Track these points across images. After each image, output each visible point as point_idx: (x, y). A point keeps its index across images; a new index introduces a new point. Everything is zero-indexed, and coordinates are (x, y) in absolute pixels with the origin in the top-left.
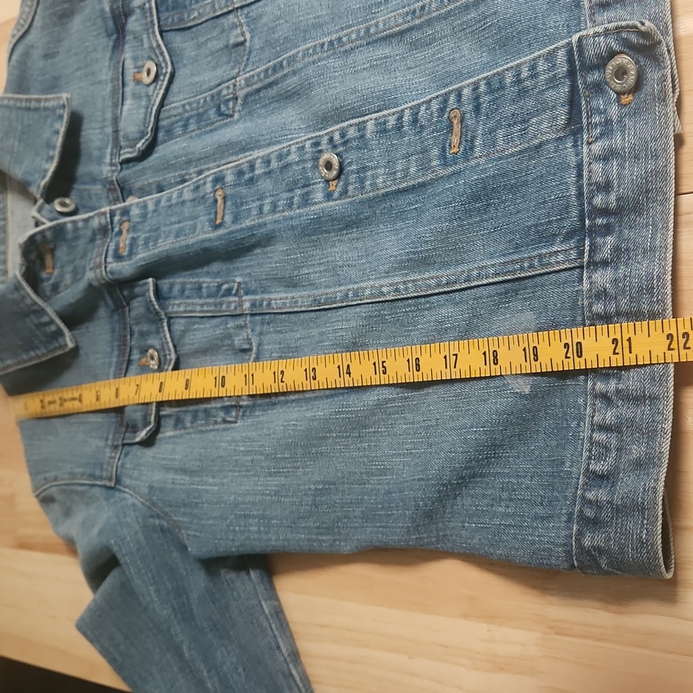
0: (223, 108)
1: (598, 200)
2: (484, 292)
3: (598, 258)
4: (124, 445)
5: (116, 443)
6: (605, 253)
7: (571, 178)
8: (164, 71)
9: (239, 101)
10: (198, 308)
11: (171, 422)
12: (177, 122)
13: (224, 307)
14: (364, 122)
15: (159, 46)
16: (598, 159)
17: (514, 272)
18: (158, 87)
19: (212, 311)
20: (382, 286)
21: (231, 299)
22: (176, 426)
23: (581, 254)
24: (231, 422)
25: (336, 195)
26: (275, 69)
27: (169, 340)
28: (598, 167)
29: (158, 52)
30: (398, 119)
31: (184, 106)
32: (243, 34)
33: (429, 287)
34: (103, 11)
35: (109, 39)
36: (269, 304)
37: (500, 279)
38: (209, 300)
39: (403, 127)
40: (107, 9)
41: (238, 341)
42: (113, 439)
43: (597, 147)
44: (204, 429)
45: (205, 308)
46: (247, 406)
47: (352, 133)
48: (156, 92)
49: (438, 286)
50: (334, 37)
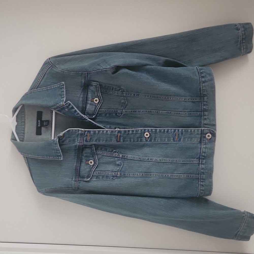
0: (118, 114)
1: (203, 154)
2: (180, 164)
3: (203, 163)
4: (78, 181)
5: (76, 180)
6: (204, 162)
7: (199, 150)
8: (101, 101)
9: (122, 114)
10: (106, 154)
11: (96, 177)
12: (103, 113)
13: (114, 155)
14: (157, 129)
15: (100, 96)
16: (204, 148)
17: (186, 162)
18: (99, 105)
19: (110, 155)
20: (157, 159)
21: (116, 153)
22: (96, 178)
23: (199, 161)
24: (114, 179)
25: (148, 141)
26: (134, 111)
27: (97, 159)
28: (204, 149)
29: (99, 97)
30: (164, 130)
31: (106, 110)
32: (125, 101)
33: (168, 161)
34: (82, 81)
35: (81, 87)
36: (127, 157)
37: (184, 162)
38: (109, 152)
39: (165, 132)
40: (83, 82)
41: (117, 163)
42: (75, 179)
43: (204, 146)
44: (106, 180)
45: (108, 154)
46: (119, 176)
47: (154, 130)
48: (98, 106)
49: (169, 161)
50: (150, 110)
